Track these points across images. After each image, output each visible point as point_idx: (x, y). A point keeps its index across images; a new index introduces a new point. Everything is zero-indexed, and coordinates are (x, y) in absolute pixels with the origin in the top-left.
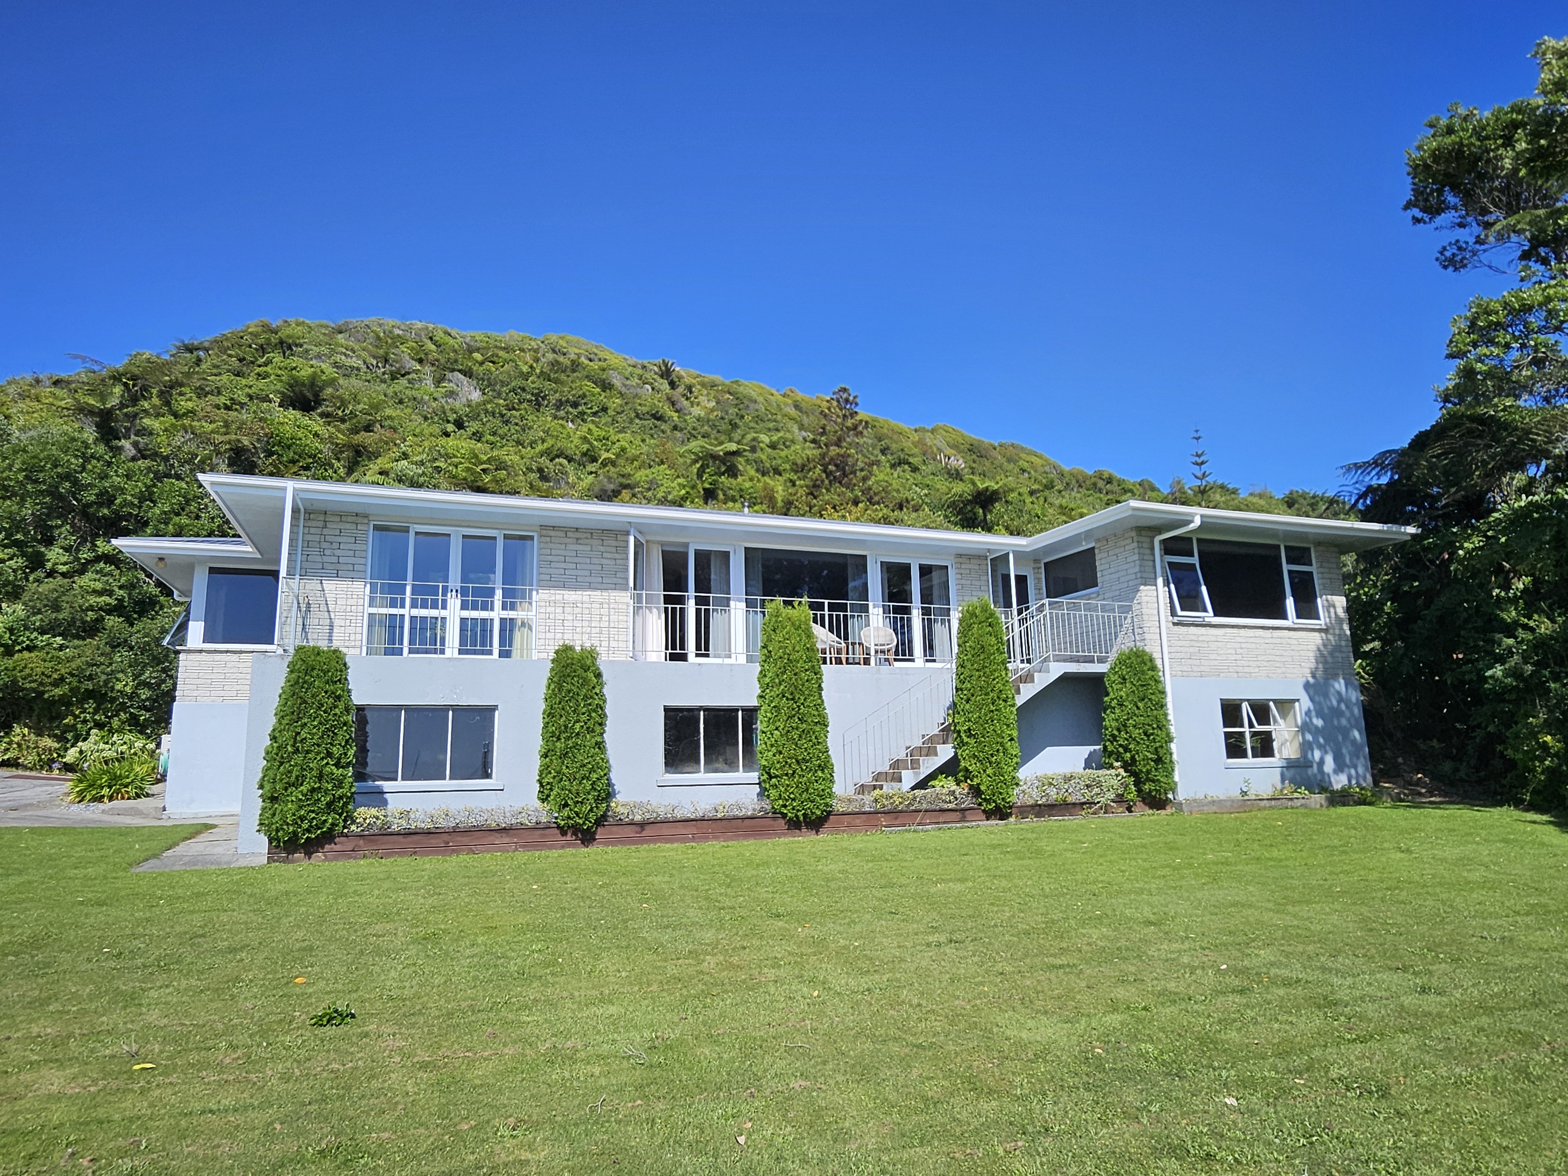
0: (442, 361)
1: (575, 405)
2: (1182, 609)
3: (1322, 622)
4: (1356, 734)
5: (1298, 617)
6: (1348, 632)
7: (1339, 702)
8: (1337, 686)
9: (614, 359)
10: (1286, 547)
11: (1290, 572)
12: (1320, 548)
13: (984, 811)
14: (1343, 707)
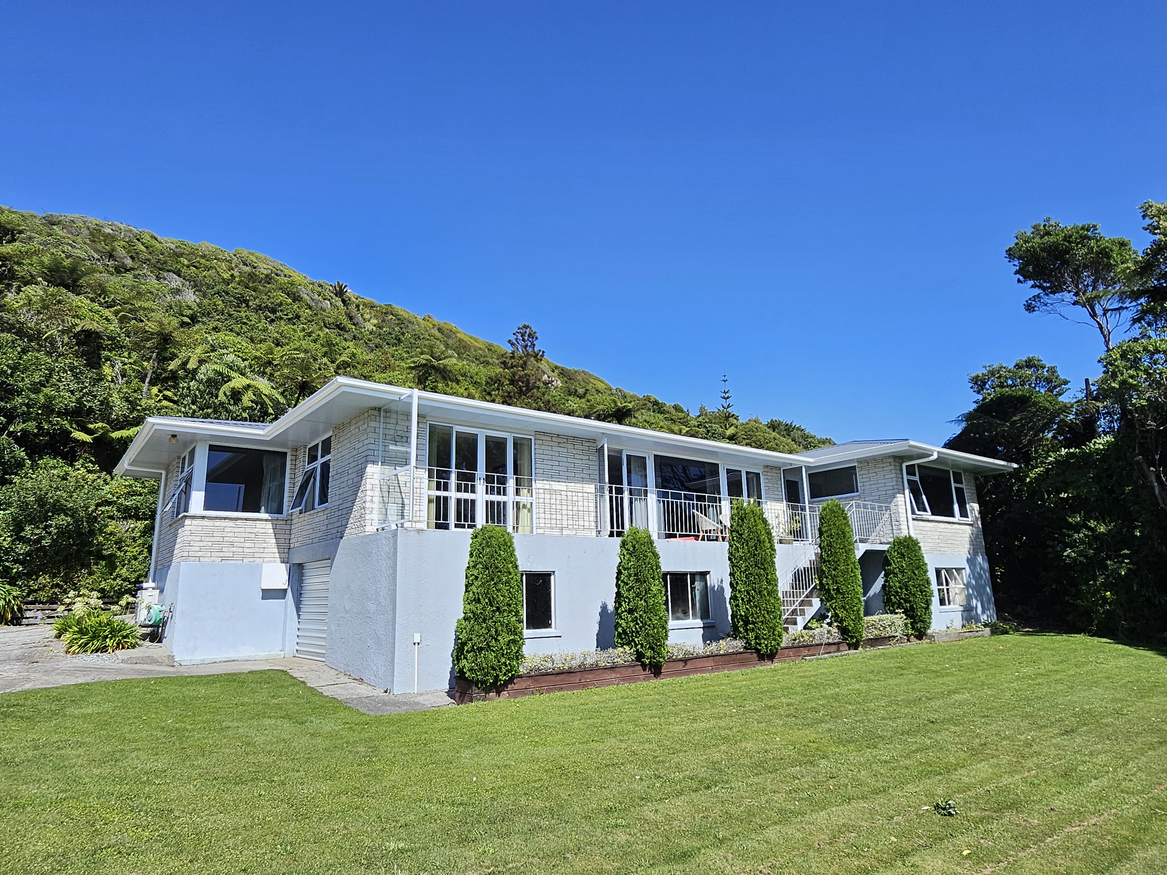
0: (153, 261)
1: (273, 311)
2: (919, 510)
3: (970, 519)
4: (988, 589)
5: (961, 516)
6: (981, 526)
7: (980, 570)
8: (979, 559)
9: (298, 277)
10: (953, 472)
11: (955, 487)
12: (967, 474)
13: (848, 644)
14: (982, 572)
